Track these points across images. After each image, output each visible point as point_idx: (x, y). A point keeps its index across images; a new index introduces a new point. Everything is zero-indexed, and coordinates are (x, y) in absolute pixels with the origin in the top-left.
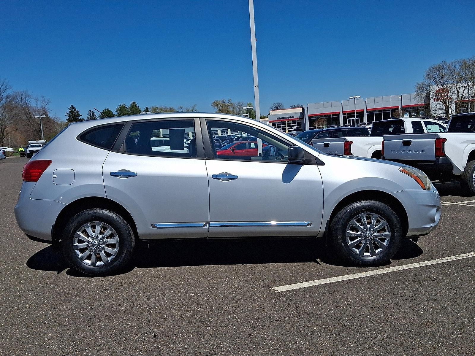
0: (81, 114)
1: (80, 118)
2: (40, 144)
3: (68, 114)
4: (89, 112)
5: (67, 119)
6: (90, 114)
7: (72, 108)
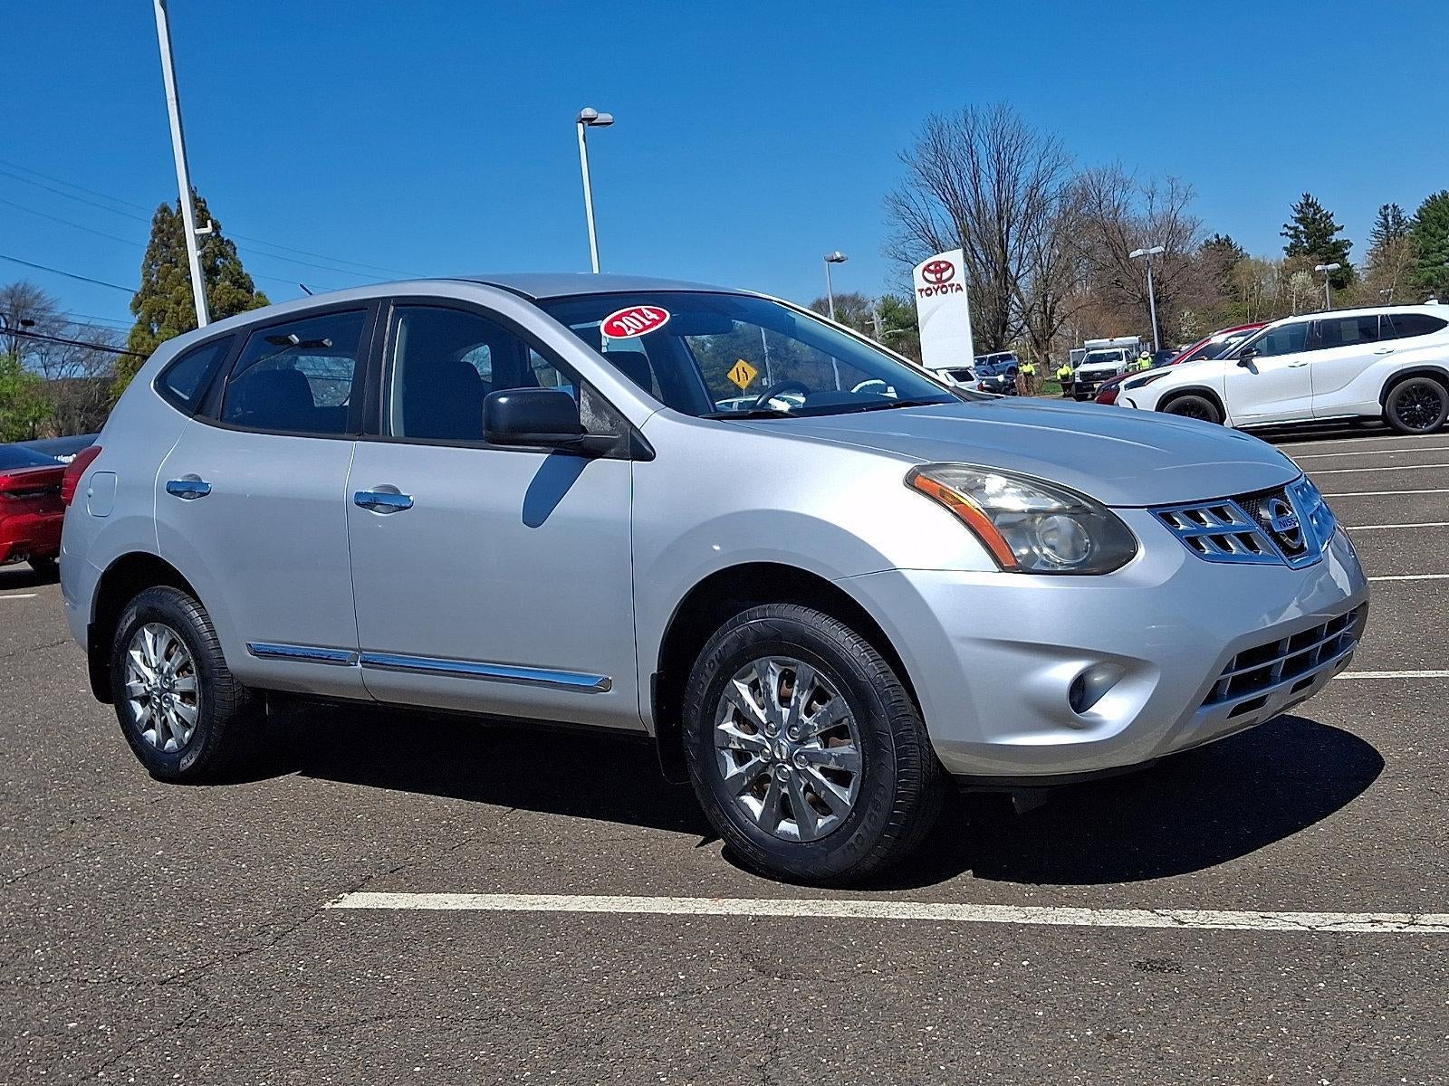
0: (1337, 225)
1: (1334, 241)
2: (1119, 350)
3: (1290, 228)
4: (1381, 213)
5: (1285, 248)
6: (1386, 218)
7: (1307, 204)
